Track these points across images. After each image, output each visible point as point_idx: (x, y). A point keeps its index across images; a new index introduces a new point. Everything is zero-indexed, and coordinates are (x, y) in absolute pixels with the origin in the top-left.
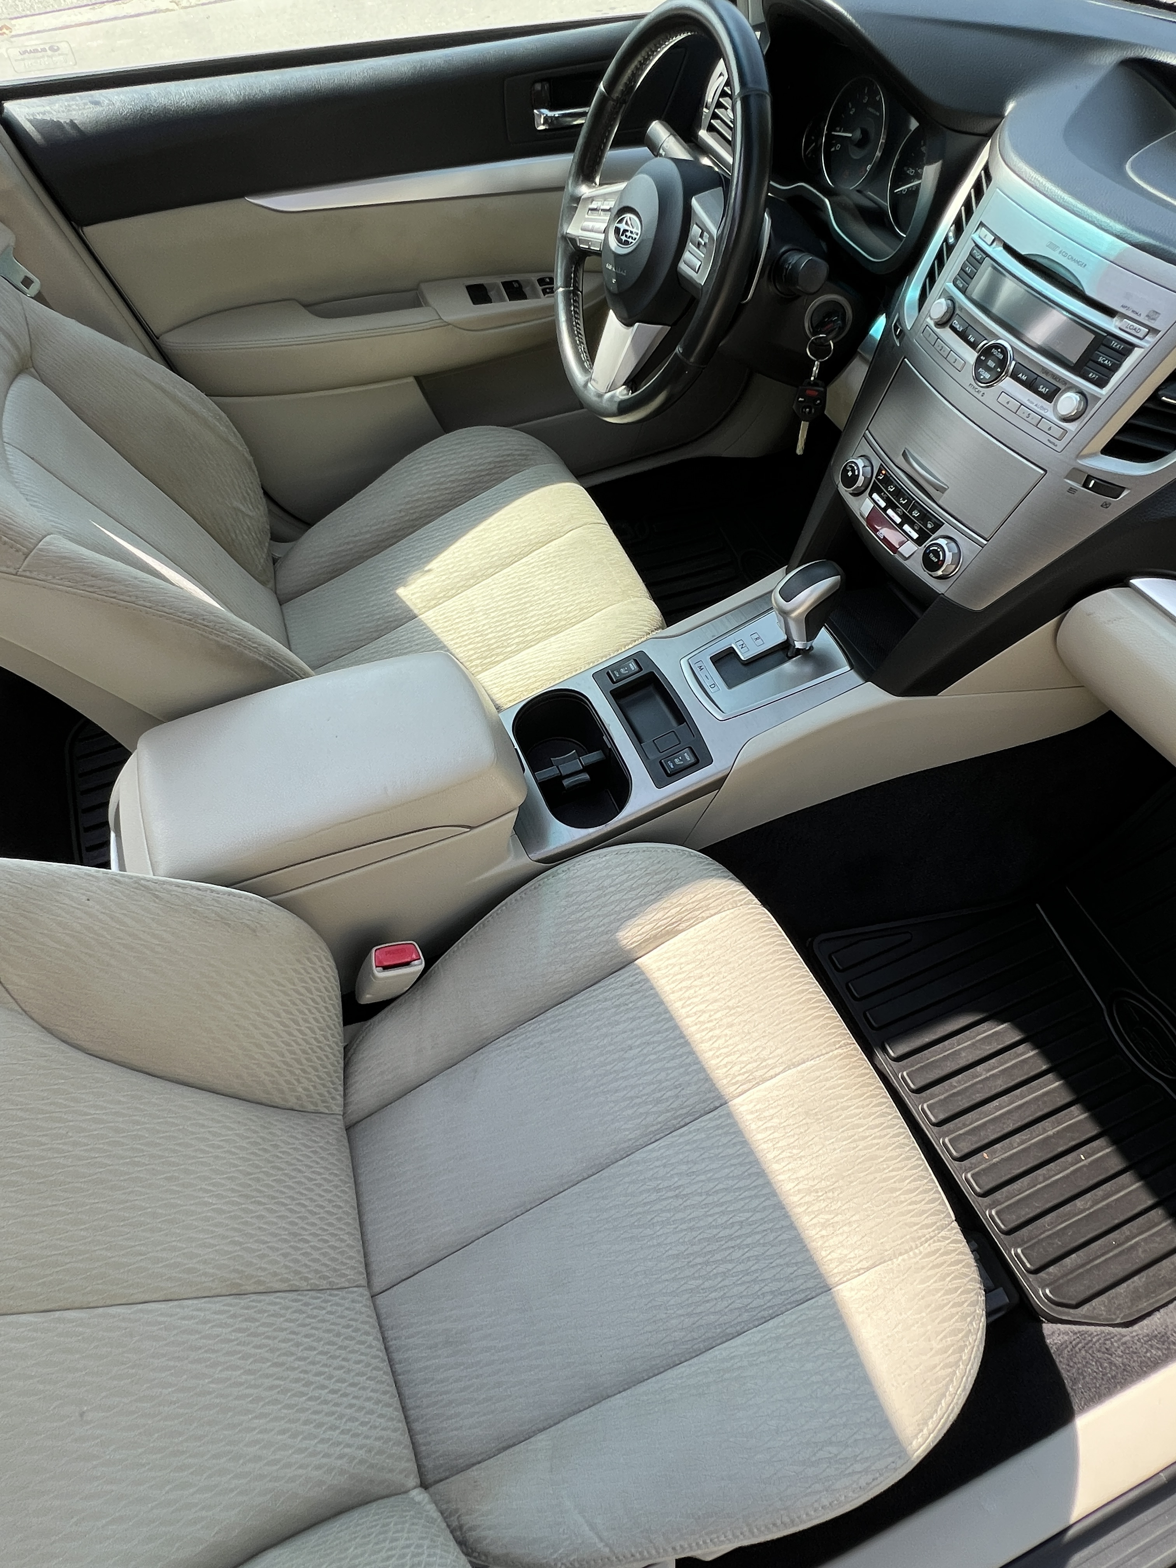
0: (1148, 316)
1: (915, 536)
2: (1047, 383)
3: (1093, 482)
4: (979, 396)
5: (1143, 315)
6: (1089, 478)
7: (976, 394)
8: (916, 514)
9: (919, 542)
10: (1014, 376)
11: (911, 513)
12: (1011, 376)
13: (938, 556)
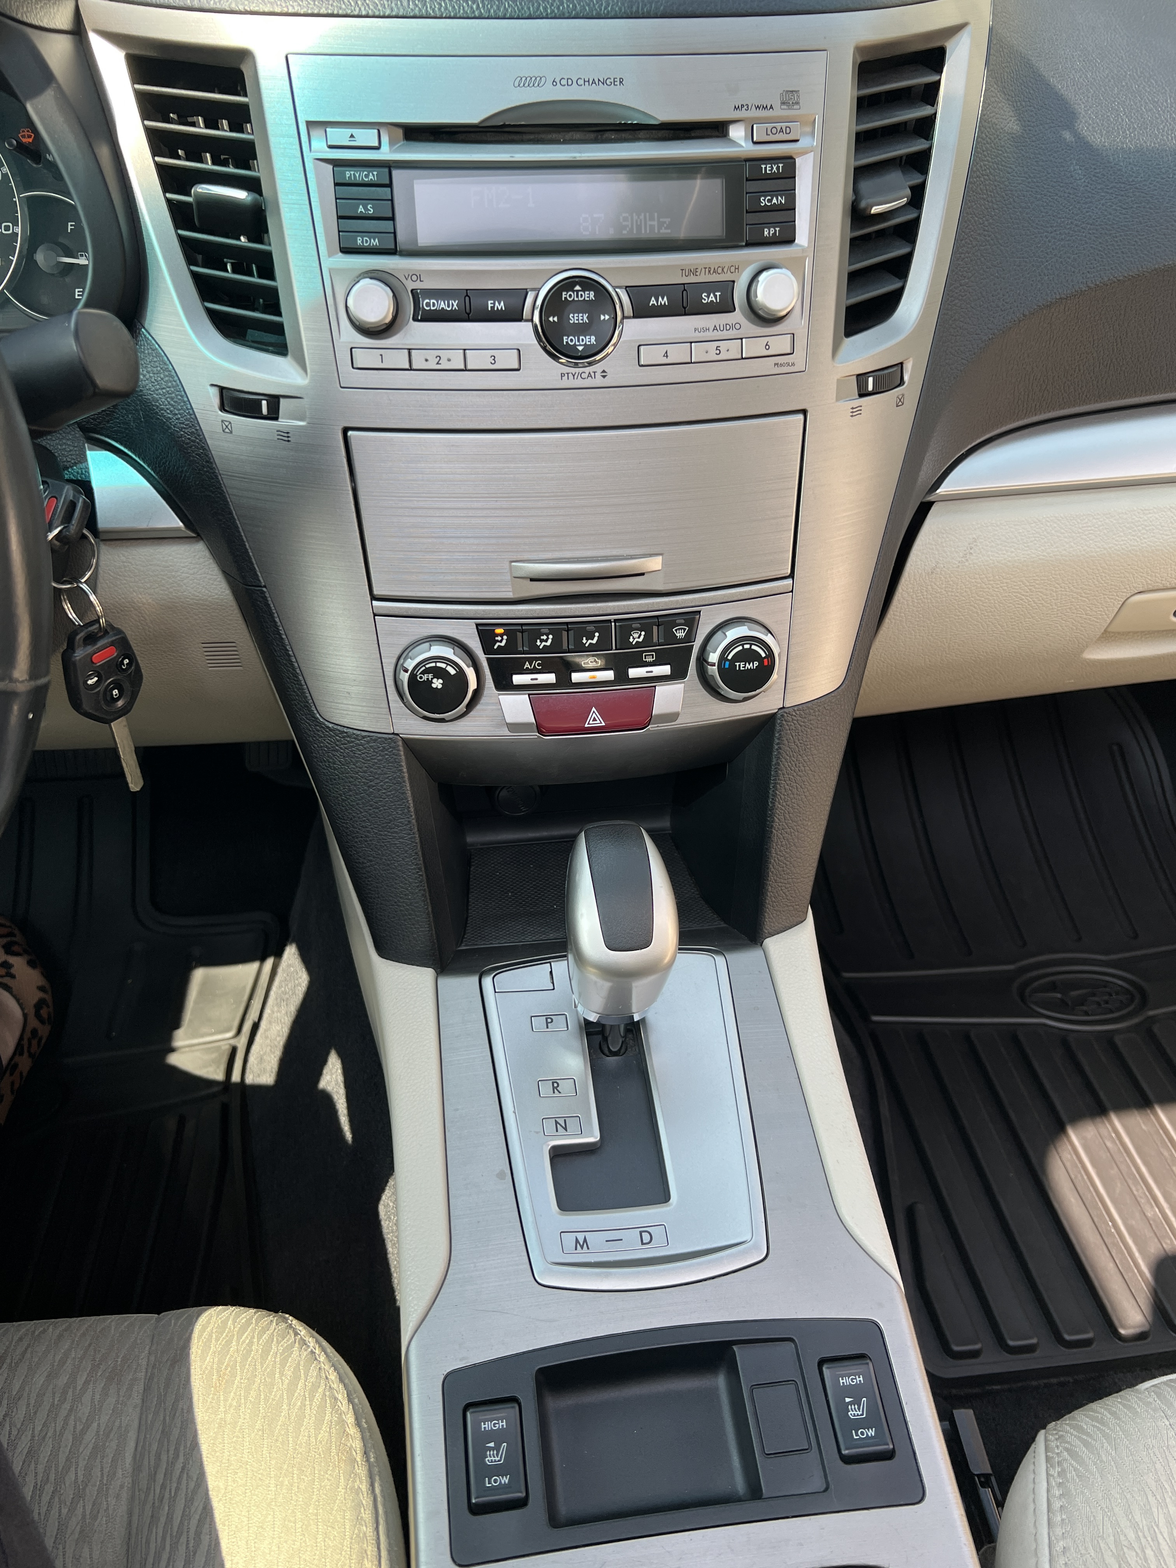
0: (783, 103)
1: (666, 670)
2: (710, 287)
3: (871, 380)
4: (598, 381)
5: (777, 104)
6: (861, 378)
7: (589, 382)
8: (637, 637)
9: (678, 674)
10: (642, 311)
11: (627, 644)
12: (636, 315)
13: (755, 656)
